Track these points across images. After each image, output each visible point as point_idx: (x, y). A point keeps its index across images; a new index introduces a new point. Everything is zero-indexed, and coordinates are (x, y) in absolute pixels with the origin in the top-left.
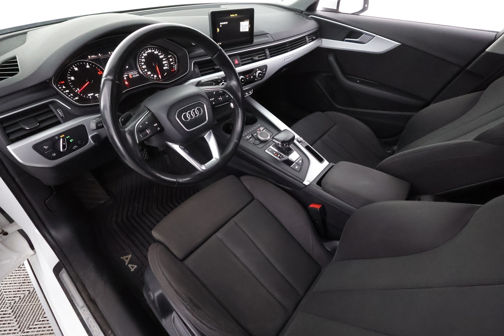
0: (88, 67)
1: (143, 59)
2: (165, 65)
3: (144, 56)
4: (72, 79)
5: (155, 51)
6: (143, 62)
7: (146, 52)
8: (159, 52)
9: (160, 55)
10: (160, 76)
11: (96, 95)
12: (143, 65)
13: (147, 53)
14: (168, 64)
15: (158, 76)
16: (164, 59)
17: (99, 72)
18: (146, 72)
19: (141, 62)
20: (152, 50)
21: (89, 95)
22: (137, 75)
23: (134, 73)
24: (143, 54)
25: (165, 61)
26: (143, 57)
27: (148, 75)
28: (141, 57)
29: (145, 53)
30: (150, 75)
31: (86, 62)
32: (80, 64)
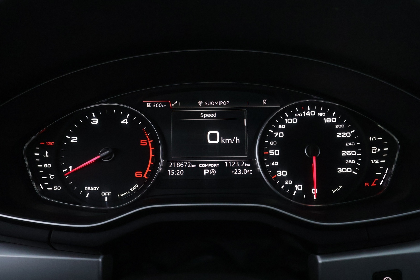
0: (125, 122)
1: (281, 130)
2: (348, 162)
3: (287, 125)
4: (72, 141)
5: (329, 115)
6: (278, 139)
7: (298, 115)
8: (339, 122)
9: (341, 130)
10: (315, 191)
11: (104, 194)
12: (274, 148)
13: (298, 118)
14: (357, 161)
15: (307, 190)
16: (347, 144)
17: (146, 139)
18: (275, 169)
19: (272, 138)
20: (318, 111)
21: (87, 189)
22: (246, 171)
23: (241, 163)
24: (285, 117)
25: (350, 148)
26: (281, 126)
27: (278, 178)
28: (277, 125)
29: (292, 116)
30: (283, 179)
31: (126, 111)
32: (111, 111)
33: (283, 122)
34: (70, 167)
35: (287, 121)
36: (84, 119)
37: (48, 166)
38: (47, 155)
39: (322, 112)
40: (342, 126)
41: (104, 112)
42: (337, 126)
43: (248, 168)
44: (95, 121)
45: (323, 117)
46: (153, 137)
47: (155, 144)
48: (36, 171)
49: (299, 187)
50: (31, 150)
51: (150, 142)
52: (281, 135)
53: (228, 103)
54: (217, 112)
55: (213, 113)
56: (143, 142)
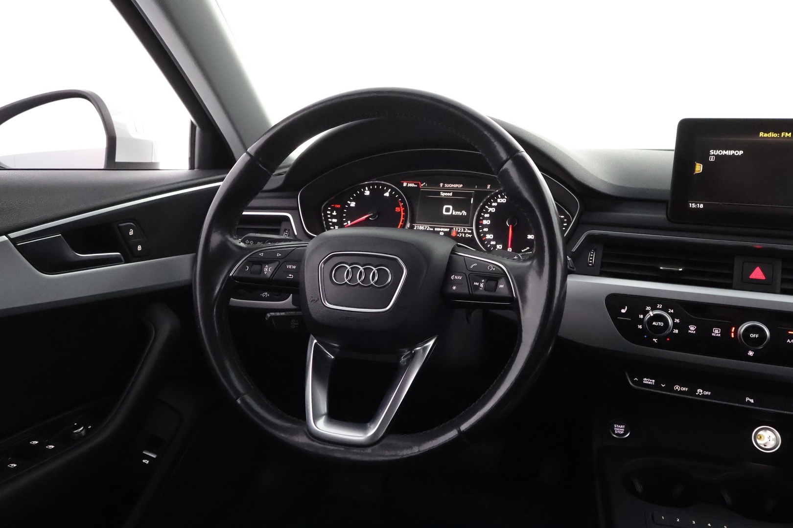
0: (387, 194)
1: (494, 207)
3: (498, 203)
4: (351, 205)
6: (491, 213)
10: (510, 250)
12: (487, 219)
15: (505, 248)
17: (400, 207)
18: (486, 233)
19: (487, 212)
22: (467, 235)
23: (464, 230)
24: (498, 198)
26: (494, 204)
27: (486, 240)
28: (491, 203)
29: (503, 197)
30: (490, 240)
31: (388, 187)
32: (378, 187)
33: (496, 201)
34: (349, 222)
35: (499, 200)
36: (360, 191)
37: (335, 220)
38: (334, 213)
41: (373, 187)
43: (469, 233)
44: (367, 193)
46: (404, 206)
47: (405, 211)
48: (327, 222)
49: (499, 247)
50: (326, 209)
51: (402, 210)
52: (493, 210)
53: (461, 186)
54: (453, 192)
55: (450, 192)
56: (397, 209)
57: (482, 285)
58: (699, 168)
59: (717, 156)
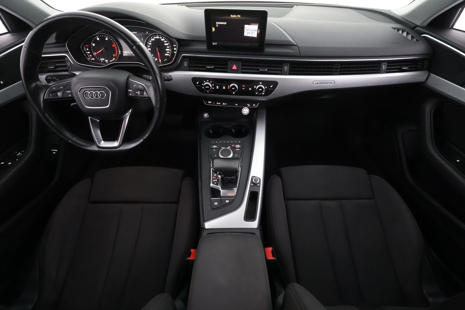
0: (107, 39)
1: (150, 42)
2: (168, 52)
4: (93, 45)
6: (150, 45)
7: (154, 38)
8: (165, 40)
10: (160, 60)
11: (106, 61)
12: (149, 48)
14: (170, 52)
15: (158, 60)
16: (167, 47)
19: (148, 45)
21: (101, 59)
24: (151, 38)
31: (106, 36)
32: (102, 36)
33: (151, 40)
34: (95, 53)
35: (152, 39)
36: (95, 38)
37: (89, 53)
38: (87, 49)
39: (161, 37)
40: (166, 42)
41: (100, 36)
42: (165, 42)
44: (98, 39)
45: (161, 39)
46: (116, 44)
47: (117, 46)
48: (86, 54)
49: (156, 59)
50: (83, 48)
51: (115, 45)
53: (136, 33)
56: (113, 46)
57: (139, 93)
58: (214, 29)
59: (219, 24)
